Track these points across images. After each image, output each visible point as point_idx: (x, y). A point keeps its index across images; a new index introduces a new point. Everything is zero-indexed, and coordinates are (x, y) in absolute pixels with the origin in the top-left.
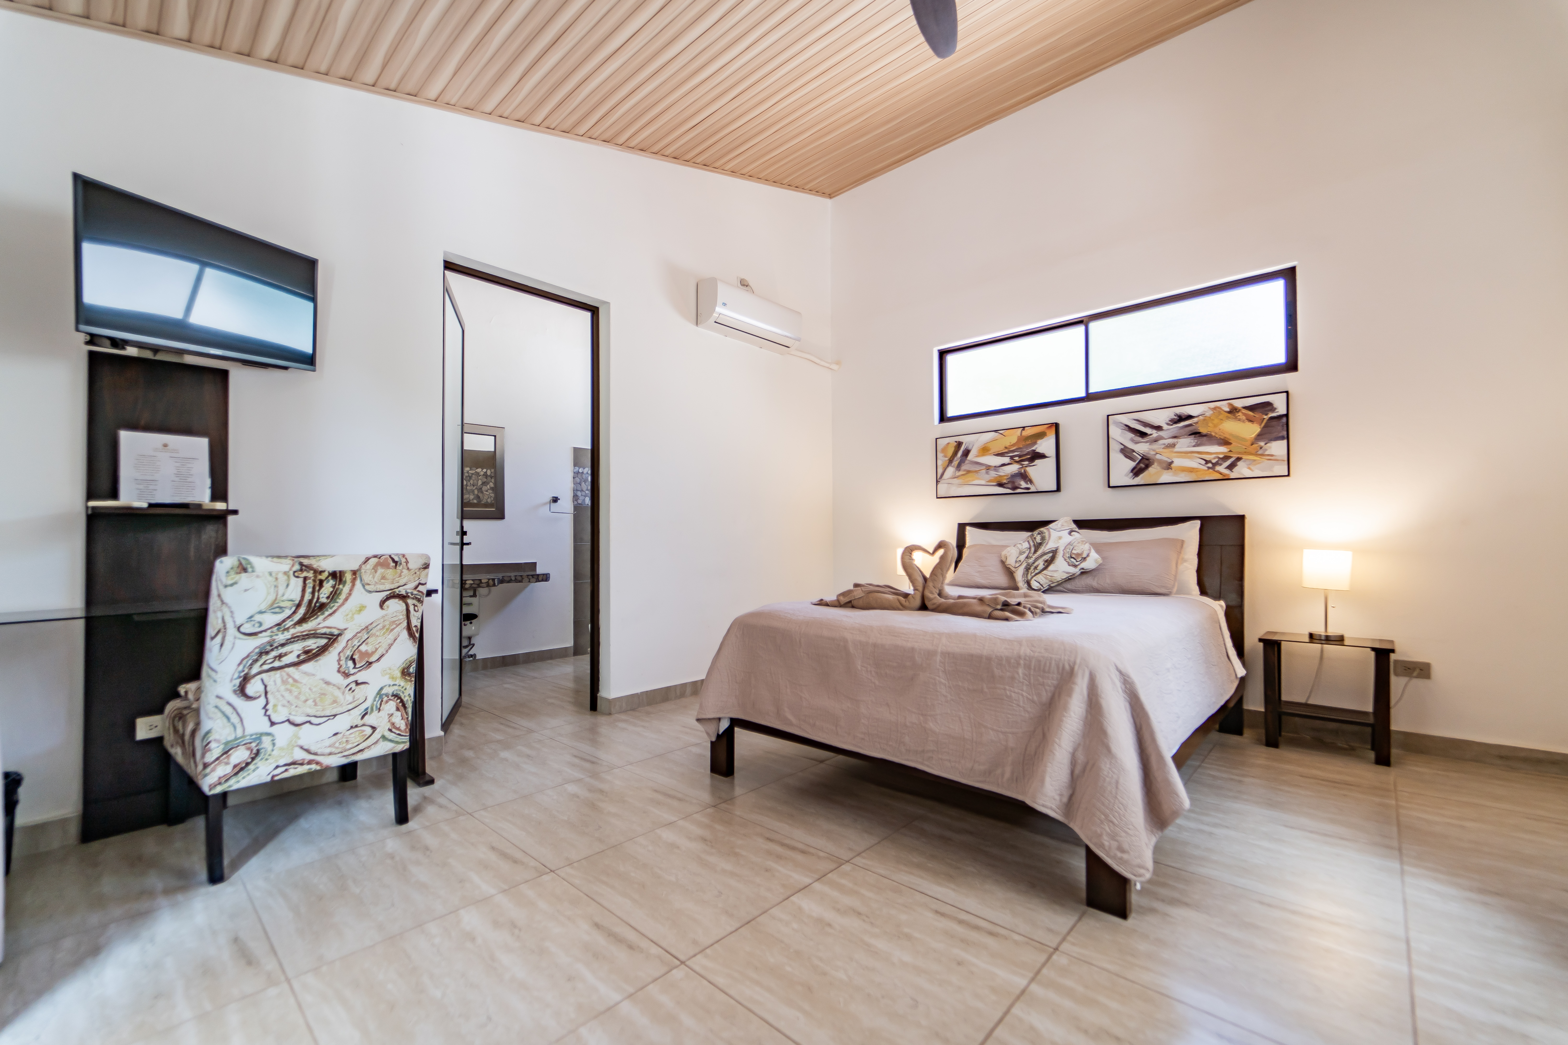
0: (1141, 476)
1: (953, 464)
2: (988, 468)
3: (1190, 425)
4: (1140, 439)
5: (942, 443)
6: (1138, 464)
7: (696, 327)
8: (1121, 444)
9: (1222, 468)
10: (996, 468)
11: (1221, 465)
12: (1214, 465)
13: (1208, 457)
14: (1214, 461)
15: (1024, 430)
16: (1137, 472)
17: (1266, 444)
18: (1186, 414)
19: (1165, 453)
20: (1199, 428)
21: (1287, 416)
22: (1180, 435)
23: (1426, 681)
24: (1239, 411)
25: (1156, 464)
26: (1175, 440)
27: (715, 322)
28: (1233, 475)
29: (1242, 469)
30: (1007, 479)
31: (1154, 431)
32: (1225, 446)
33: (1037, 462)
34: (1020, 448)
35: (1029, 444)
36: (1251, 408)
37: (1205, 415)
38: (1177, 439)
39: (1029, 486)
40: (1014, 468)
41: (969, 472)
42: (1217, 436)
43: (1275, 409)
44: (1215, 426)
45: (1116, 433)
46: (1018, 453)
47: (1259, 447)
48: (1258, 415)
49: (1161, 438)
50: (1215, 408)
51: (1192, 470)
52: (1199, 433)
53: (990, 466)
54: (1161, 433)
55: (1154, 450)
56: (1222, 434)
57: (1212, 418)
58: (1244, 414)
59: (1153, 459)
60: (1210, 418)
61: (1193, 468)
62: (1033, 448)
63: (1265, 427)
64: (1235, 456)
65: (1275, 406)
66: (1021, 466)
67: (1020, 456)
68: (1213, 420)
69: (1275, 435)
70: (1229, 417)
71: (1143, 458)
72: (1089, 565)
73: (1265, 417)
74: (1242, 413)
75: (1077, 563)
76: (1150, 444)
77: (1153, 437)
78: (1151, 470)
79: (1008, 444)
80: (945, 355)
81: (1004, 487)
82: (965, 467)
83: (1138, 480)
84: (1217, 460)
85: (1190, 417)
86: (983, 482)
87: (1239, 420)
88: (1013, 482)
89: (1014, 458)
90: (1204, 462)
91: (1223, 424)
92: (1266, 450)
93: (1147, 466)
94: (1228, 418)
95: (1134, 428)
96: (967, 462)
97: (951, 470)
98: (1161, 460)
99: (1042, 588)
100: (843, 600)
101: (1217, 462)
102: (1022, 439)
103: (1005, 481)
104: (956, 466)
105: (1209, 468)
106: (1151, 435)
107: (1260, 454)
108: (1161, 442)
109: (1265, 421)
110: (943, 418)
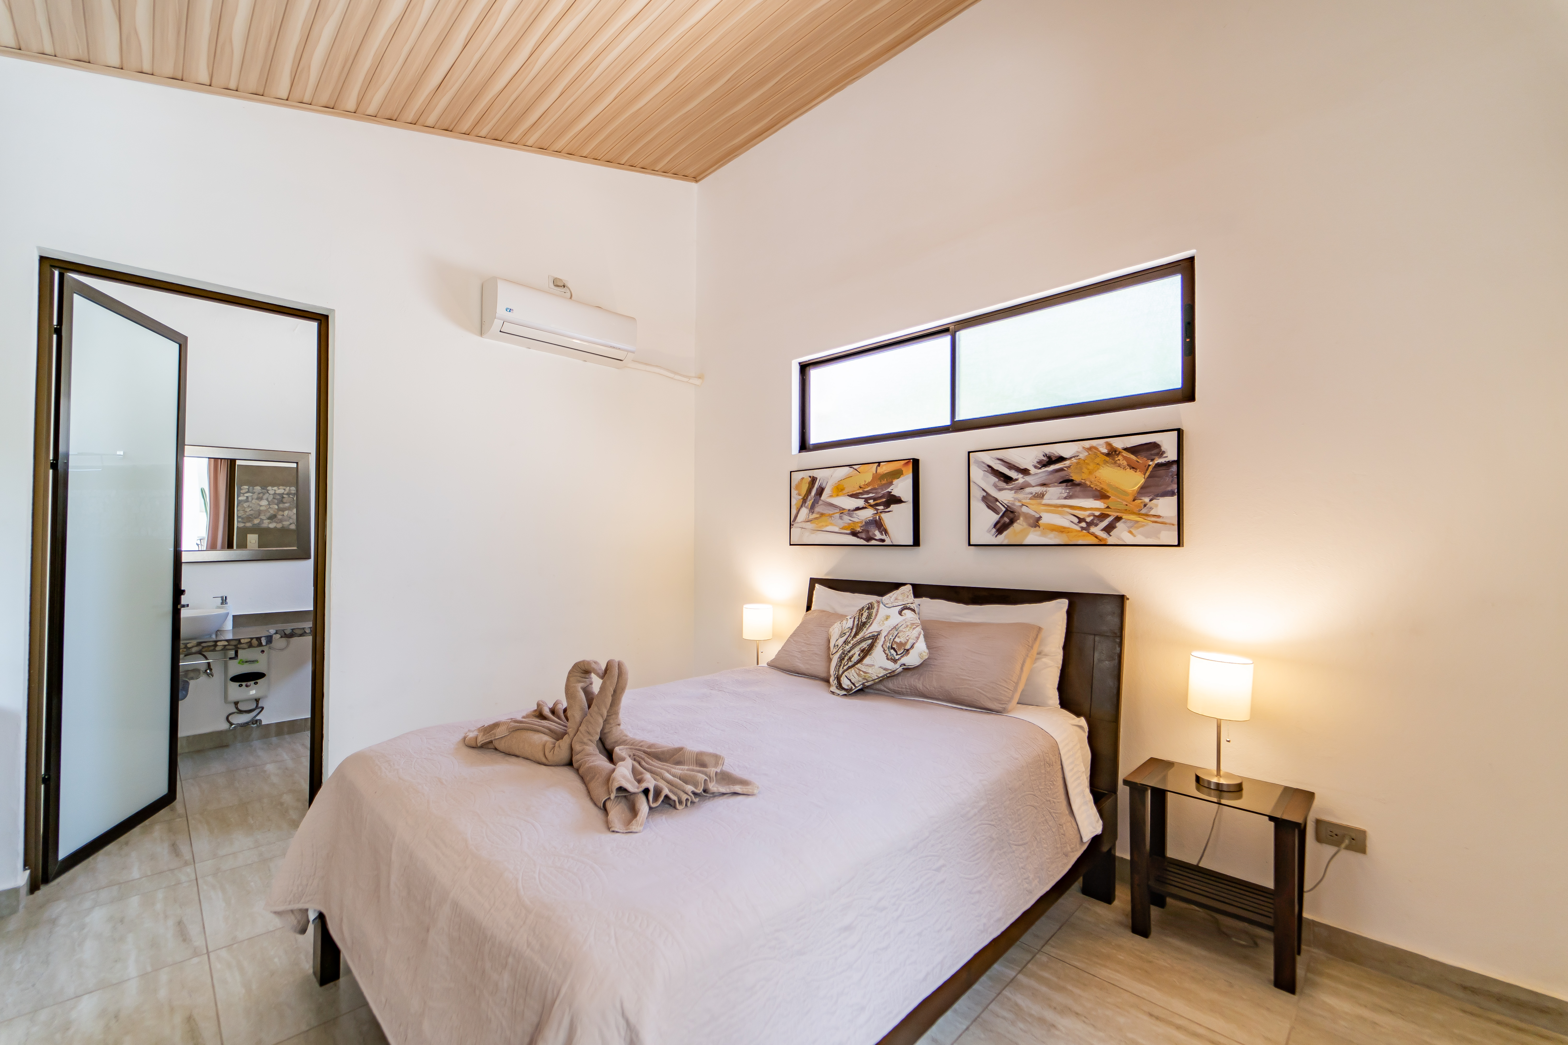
0: (1005, 533)
1: (806, 504)
2: (842, 511)
3: (1061, 470)
4: (1002, 484)
5: (797, 477)
6: (1002, 517)
7: (480, 338)
8: (983, 490)
9: (1097, 530)
10: (851, 512)
11: (1096, 525)
12: (1089, 524)
13: (1082, 514)
14: (1088, 520)
15: (879, 465)
16: (1001, 528)
17: (1150, 500)
18: (1057, 454)
19: (1033, 505)
20: (1071, 475)
21: (1179, 462)
22: (1050, 482)
23: (1360, 856)
24: (1118, 455)
25: (1021, 519)
26: (1044, 489)
27: (500, 331)
28: (1111, 541)
29: (1121, 533)
30: (861, 527)
31: (1020, 476)
32: (1102, 500)
33: (893, 507)
34: (875, 489)
35: (885, 484)
36: (1134, 450)
37: (1078, 457)
38: (1047, 487)
39: (884, 537)
40: (868, 514)
41: (822, 515)
42: (1092, 486)
43: (1164, 452)
44: (1090, 473)
45: (977, 474)
46: (873, 495)
47: (1143, 504)
48: (1141, 460)
49: (1029, 485)
50: (1090, 449)
51: (1063, 530)
52: (1072, 480)
53: (844, 509)
54: (1028, 479)
55: (1019, 501)
56: (1098, 484)
57: (1086, 461)
58: (1125, 458)
59: (1019, 512)
60: (1084, 461)
61: (1064, 528)
62: (889, 490)
63: (1149, 477)
64: (1114, 514)
65: (1163, 449)
66: (876, 512)
67: (875, 499)
68: (1088, 464)
69: (1162, 489)
70: (1107, 462)
71: (1007, 510)
72: (912, 660)
73: (1151, 463)
74: (1123, 456)
75: (897, 657)
76: (1015, 493)
77: (1019, 483)
78: (1017, 526)
79: (862, 483)
80: (808, 368)
81: (858, 537)
82: (818, 509)
83: (1001, 539)
84: (1092, 518)
85: (1061, 459)
86: (836, 529)
87: (1119, 466)
88: (868, 532)
89: (869, 501)
90: (1076, 520)
91: (1100, 471)
92: (1151, 508)
93: (1012, 522)
94: (1105, 462)
95: (997, 470)
96: (820, 502)
97: (804, 511)
98: (1028, 514)
99: (854, 687)
100: (482, 740)
101: (1092, 520)
102: (878, 477)
103: (859, 529)
104: (810, 507)
105: (1083, 528)
106: (1017, 480)
107: (1143, 513)
108: (1028, 490)
109: (1150, 469)
110: (804, 446)
